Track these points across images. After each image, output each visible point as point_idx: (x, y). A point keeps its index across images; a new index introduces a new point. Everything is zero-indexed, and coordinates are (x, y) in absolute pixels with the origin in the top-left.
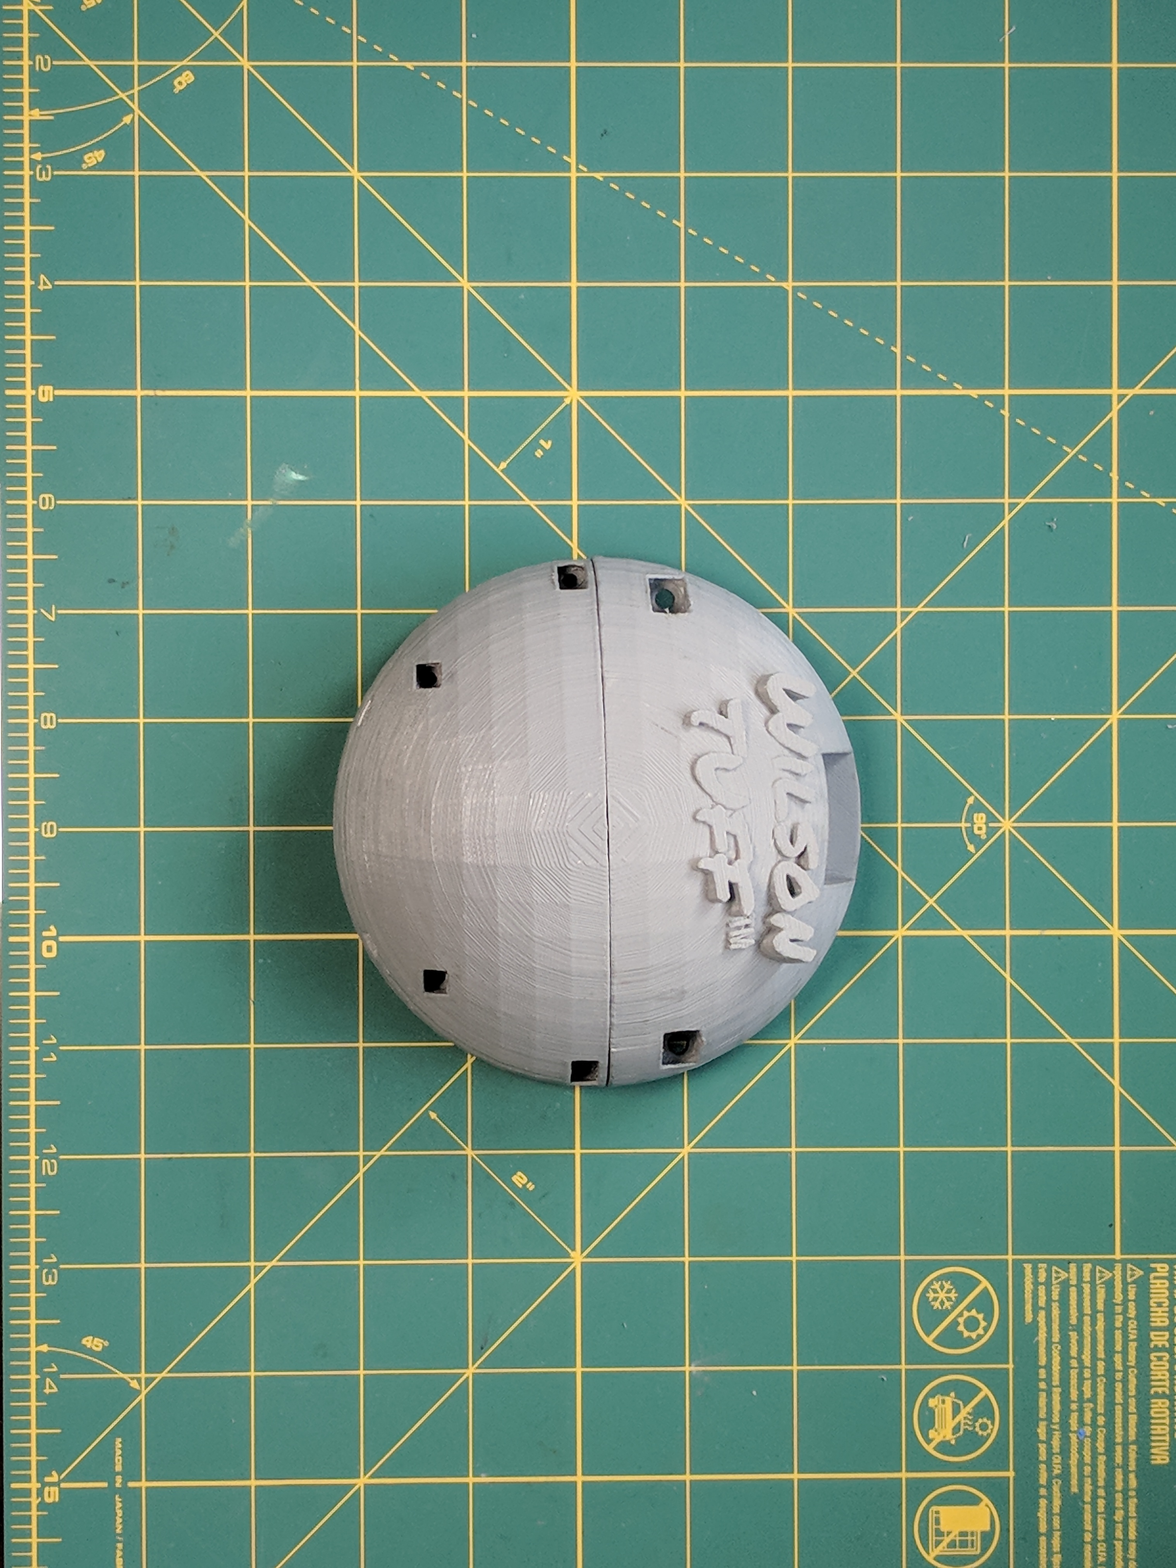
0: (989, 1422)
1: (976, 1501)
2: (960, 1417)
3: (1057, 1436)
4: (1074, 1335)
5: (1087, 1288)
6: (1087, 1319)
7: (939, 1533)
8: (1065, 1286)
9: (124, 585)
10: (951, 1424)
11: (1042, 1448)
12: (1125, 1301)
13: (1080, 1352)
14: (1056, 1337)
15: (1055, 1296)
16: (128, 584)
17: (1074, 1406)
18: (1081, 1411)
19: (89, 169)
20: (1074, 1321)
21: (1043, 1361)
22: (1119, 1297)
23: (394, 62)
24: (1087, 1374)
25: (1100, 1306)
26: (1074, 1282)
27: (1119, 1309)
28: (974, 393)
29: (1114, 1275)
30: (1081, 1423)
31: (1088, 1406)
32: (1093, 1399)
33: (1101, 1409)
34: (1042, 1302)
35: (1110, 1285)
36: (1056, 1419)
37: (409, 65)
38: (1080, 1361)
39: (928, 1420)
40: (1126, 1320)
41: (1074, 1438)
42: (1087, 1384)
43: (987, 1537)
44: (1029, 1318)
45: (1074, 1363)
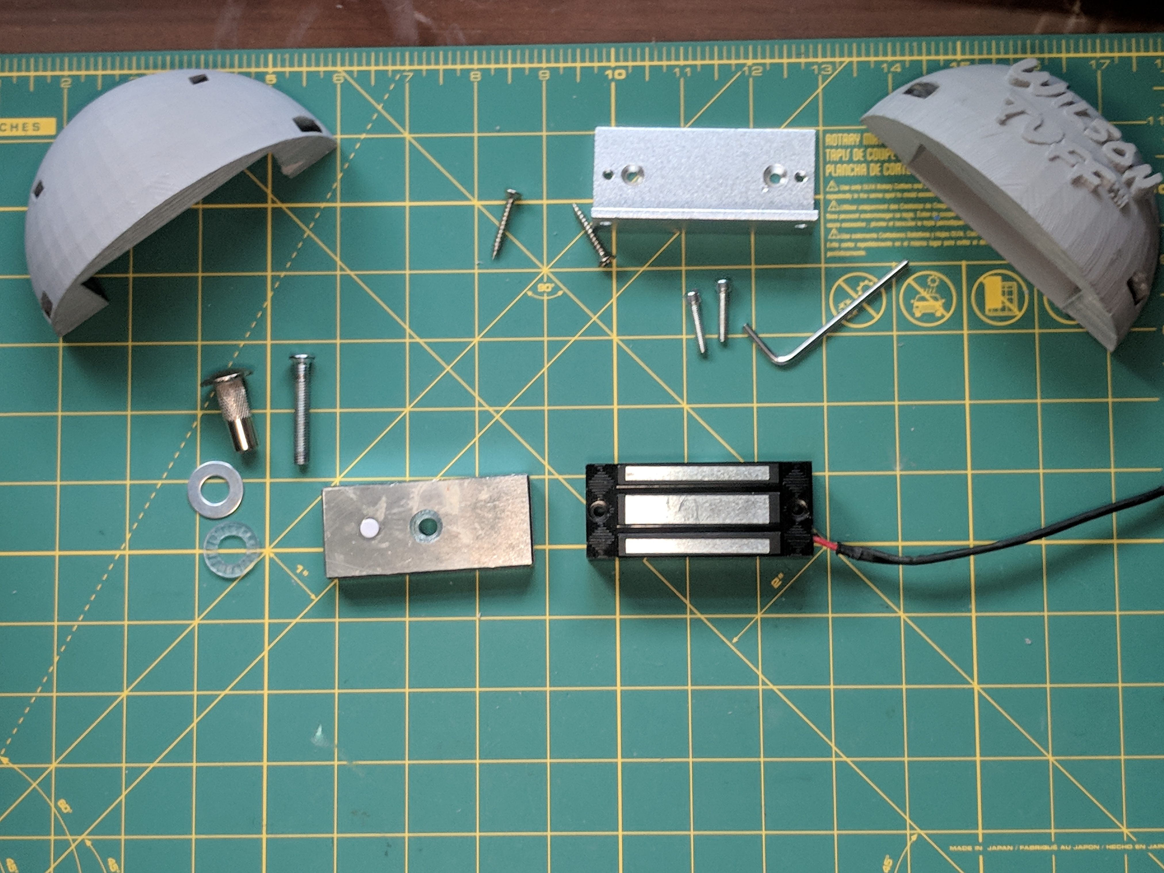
0: (930, 278)
1: (982, 286)
2: (927, 296)
3: (939, 234)
4: (873, 224)
5: (843, 216)
6: (863, 216)
7: (1003, 309)
8: (841, 230)
10: (932, 302)
11: (947, 243)
12: (850, 191)
13: (883, 220)
14: (874, 235)
15: (847, 236)
16: (389, 843)
17: (919, 223)
18: (922, 219)
19: (120, 869)
20: (863, 224)
21: (889, 244)
22: (848, 196)
23: (54, 669)
24: (898, 215)
25: (854, 208)
26: (838, 225)
27: (856, 196)
28: (270, 294)
29: (834, 199)
30: (930, 218)
31: (919, 214)
32: (915, 211)
33: (920, 206)
34: (851, 245)
36: (927, 235)
37: (56, 659)
38: (890, 220)
39: (929, 317)
40: (862, 191)
41: (940, 223)
42: (905, 215)
43: (1006, 278)
44: (862, 253)
45: (891, 224)
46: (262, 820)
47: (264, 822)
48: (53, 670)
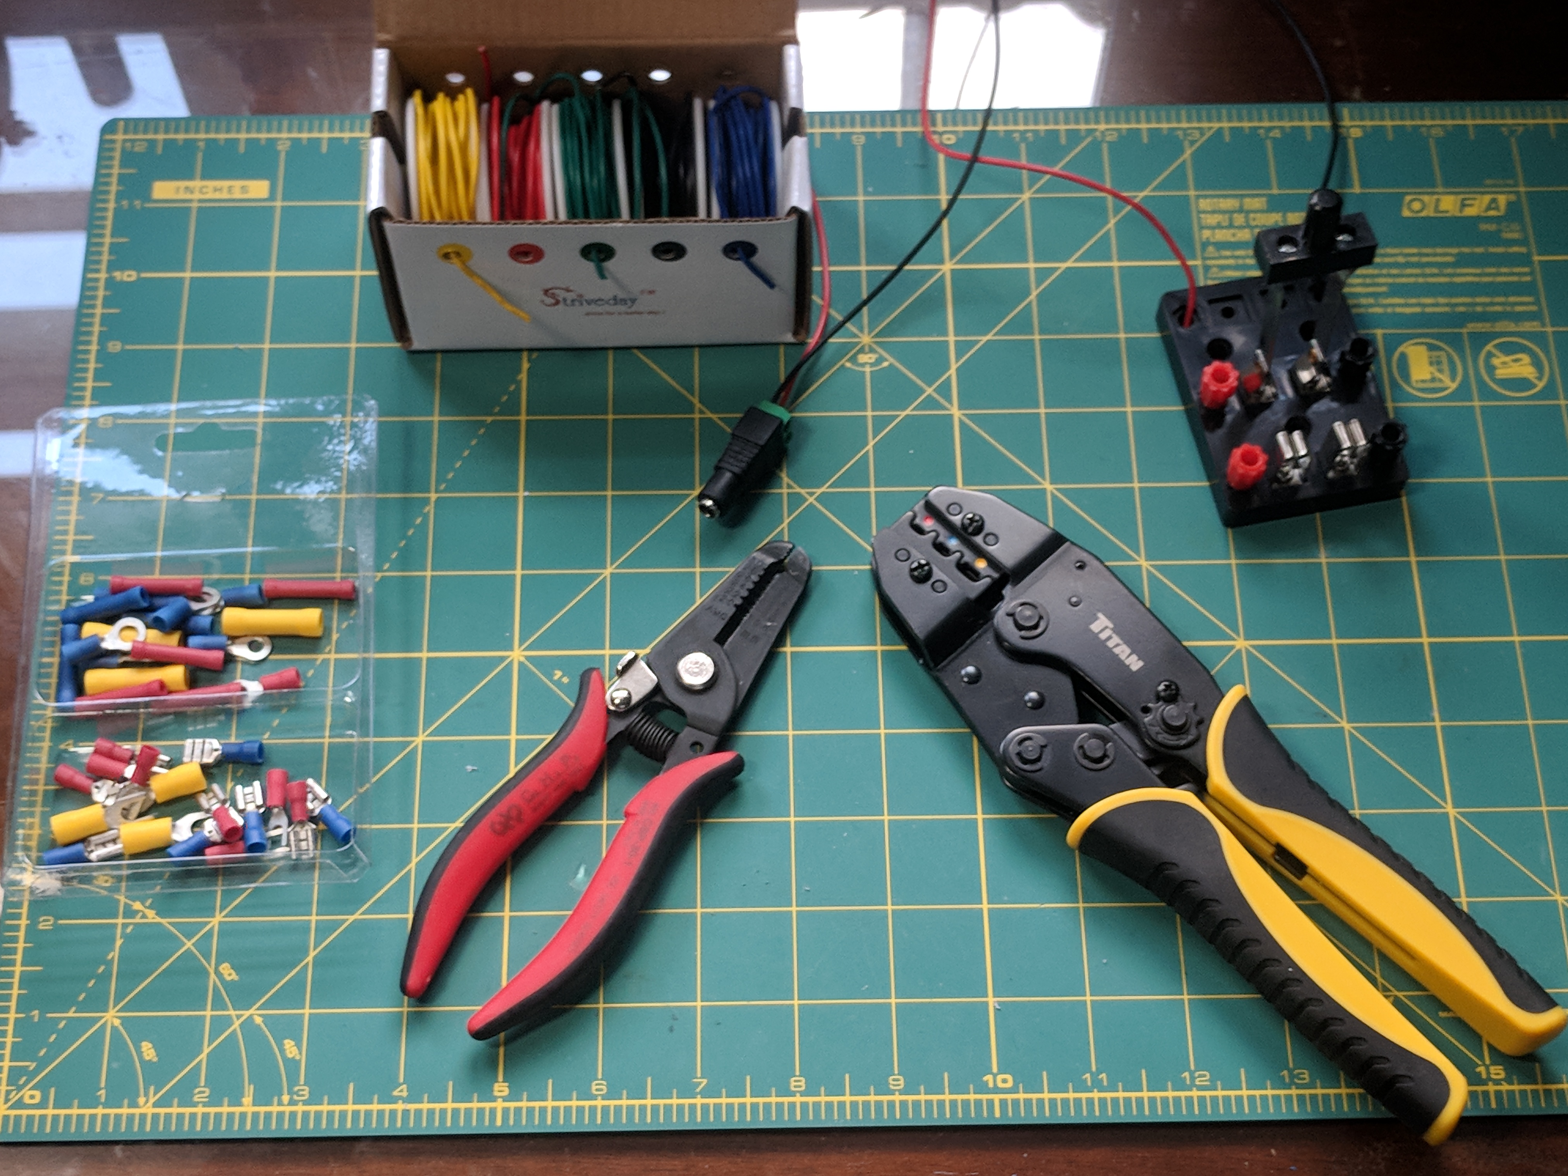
1: (1403, 357)
7: (1433, 380)
9: (674, 1018)
16: (675, 1015)
19: (300, 1054)
22: (1231, 262)
27: (1240, 262)
35: (1222, 268)
43: (1431, 348)
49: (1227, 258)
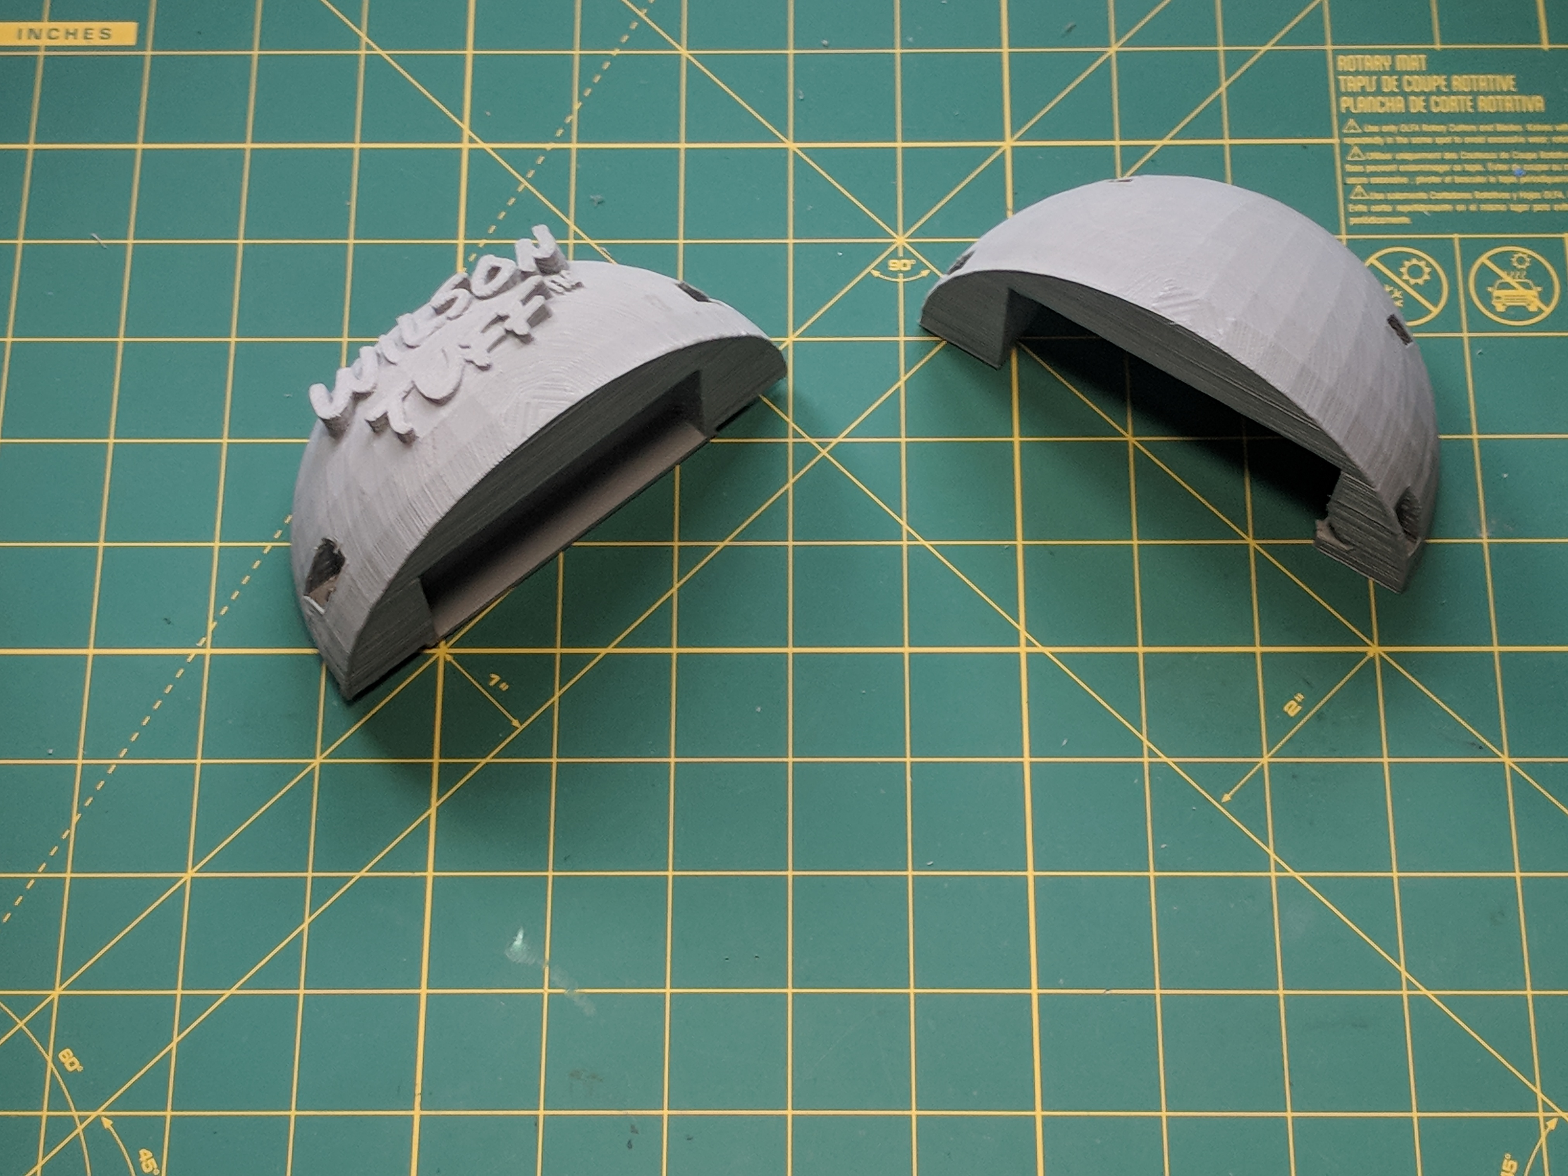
0: (1516, 256)
2: (1513, 282)
3: (1523, 195)
4: (1420, 180)
5: (1370, 168)
6: (1402, 168)
8: (1369, 188)
9: (634, 1130)
10: (1521, 291)
11: (1537, 208)
12: (1382, 134)
13: (1436, 174)
14: (1422, 195)
15: (1380, 196)
16: (634, 1126)
17: (1492, 179)
18: (1495, 173)
19: (160, 1167)
20: (1404, 180)
21: (1447, 207)
22: (1378, 140)
24: (1458, 168)
25: (1388, 156)
26: (1364, 180)
27: (1390, 140)
29: (1356, 144)
30: (1509, 173)
31: (1491, 167)
32: (1483, 162)
33: (1493, 156)
34: (1388, 208)
35: (1365, 148)
36: (1506, 195)
37: (76, 818)
38: (1446, 174)
39: (1518, 312)
40: (1401, 134)
41: (1524, 180)
42: (1469, 168)
44: (1405, 220)
45: (1448, 179)
46: (415, 1085)
47: (418, 1090)
48: (69, 835)
49: (1371, 134)
